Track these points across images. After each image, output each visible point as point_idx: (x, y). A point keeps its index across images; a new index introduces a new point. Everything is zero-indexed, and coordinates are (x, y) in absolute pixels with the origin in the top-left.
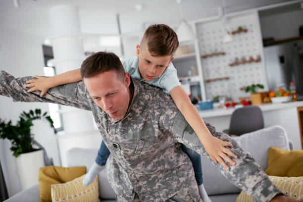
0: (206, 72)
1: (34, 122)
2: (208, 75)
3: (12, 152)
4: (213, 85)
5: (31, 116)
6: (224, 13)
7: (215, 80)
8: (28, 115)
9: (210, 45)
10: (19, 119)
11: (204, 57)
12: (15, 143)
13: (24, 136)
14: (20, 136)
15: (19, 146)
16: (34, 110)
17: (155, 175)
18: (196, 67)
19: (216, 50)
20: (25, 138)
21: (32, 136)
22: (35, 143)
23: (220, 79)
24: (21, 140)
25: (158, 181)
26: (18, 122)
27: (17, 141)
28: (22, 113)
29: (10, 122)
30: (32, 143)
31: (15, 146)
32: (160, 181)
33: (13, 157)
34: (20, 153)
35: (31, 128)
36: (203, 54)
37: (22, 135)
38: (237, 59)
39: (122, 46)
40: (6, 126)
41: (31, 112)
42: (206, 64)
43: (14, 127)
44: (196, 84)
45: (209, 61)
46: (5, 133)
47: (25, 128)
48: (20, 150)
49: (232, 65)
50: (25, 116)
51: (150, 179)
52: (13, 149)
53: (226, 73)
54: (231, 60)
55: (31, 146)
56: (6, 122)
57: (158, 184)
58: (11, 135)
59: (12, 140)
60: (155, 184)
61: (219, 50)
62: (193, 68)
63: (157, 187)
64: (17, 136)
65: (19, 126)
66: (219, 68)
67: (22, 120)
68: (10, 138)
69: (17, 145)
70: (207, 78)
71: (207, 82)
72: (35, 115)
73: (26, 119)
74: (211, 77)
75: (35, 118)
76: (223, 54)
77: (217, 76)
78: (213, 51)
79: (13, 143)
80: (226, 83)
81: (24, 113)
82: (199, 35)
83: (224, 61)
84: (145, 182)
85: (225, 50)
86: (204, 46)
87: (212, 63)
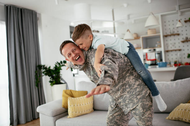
0: (166, 45)
1: (62, 68)
2: (167, 48)
3: (50, 84)
4: (170, 54)
5: (61, 64)
6: (180, 9)
7: (172, 51)
8: (59, 64)
9: (170, 29)
10: (55, 66)
11: (165, 36)
12: (52, 79)
13: (56, 75)
14: (54, 75)
15: (54, 80)
16: (63, 61)
17: (125, 96)
18: (160, 42)
19: (174, 32)
20: (57, 76)
21: (61, 76)
22: (62, 79)
23: (176, 50)
24: (55, 77)
25: (127, 99)
26: (54, 67)
27: (53, 77)
28: (56, 62)
29: (50, 67)
30: (60, 80)
31: (52, 80)
32: (128, 98)
33: (50, 86)
34: (54, 84)
35: (61, 71)
36: (165, 34)
37: (55, 74)
38: (187, 38)
39: (114, 28)
40: (48, 69)
41: (61, 62)
42: (167, 40)
43: (52, 70)
44: (160, 52)
45: (169, 38)
46: (46, 73)
47: (57, 71)
48: (54, 83)
49: (183, 42)
50: (58, 64)
51: (124, 98)
52: (50, 82)
53: (179, 47)
54: (183, 39)
55: (60, 81)
56: (48, 67)
57: (127, 100)
58: (50, 74)
59: (50, 77)
60: (126, 100)
61: (176, 32)
62: (158, 43)
63: (127, 102)
64: (53, 75)
65: (54, 69)
66: (175, 43)
67: (56, 66)
68: (49, 76)
69: (53, 79)
70: (167, 49)
71: (167, 51)
72: (63, 64)
73: (58, 66)
74: (170, 49)
75: (63, 66)
76: (178, 35)
77: (173, 48)
78: (172, 32)
79: (51, 78)
80: (179, 53)
81: (58, 62)
82: (163, 22)
83: (179, 39)
84: (122, 100)
85: (179, 32)
86: (166, 29)
87: (171, 40)
